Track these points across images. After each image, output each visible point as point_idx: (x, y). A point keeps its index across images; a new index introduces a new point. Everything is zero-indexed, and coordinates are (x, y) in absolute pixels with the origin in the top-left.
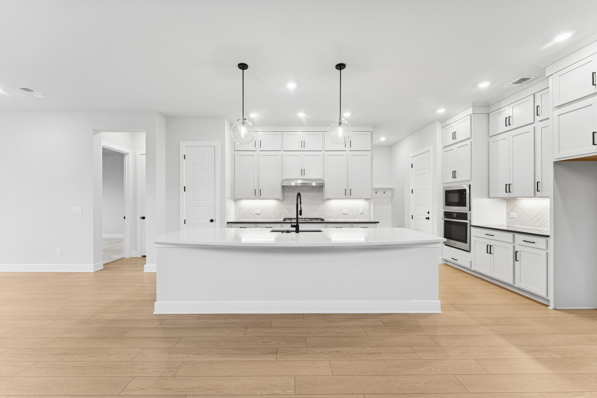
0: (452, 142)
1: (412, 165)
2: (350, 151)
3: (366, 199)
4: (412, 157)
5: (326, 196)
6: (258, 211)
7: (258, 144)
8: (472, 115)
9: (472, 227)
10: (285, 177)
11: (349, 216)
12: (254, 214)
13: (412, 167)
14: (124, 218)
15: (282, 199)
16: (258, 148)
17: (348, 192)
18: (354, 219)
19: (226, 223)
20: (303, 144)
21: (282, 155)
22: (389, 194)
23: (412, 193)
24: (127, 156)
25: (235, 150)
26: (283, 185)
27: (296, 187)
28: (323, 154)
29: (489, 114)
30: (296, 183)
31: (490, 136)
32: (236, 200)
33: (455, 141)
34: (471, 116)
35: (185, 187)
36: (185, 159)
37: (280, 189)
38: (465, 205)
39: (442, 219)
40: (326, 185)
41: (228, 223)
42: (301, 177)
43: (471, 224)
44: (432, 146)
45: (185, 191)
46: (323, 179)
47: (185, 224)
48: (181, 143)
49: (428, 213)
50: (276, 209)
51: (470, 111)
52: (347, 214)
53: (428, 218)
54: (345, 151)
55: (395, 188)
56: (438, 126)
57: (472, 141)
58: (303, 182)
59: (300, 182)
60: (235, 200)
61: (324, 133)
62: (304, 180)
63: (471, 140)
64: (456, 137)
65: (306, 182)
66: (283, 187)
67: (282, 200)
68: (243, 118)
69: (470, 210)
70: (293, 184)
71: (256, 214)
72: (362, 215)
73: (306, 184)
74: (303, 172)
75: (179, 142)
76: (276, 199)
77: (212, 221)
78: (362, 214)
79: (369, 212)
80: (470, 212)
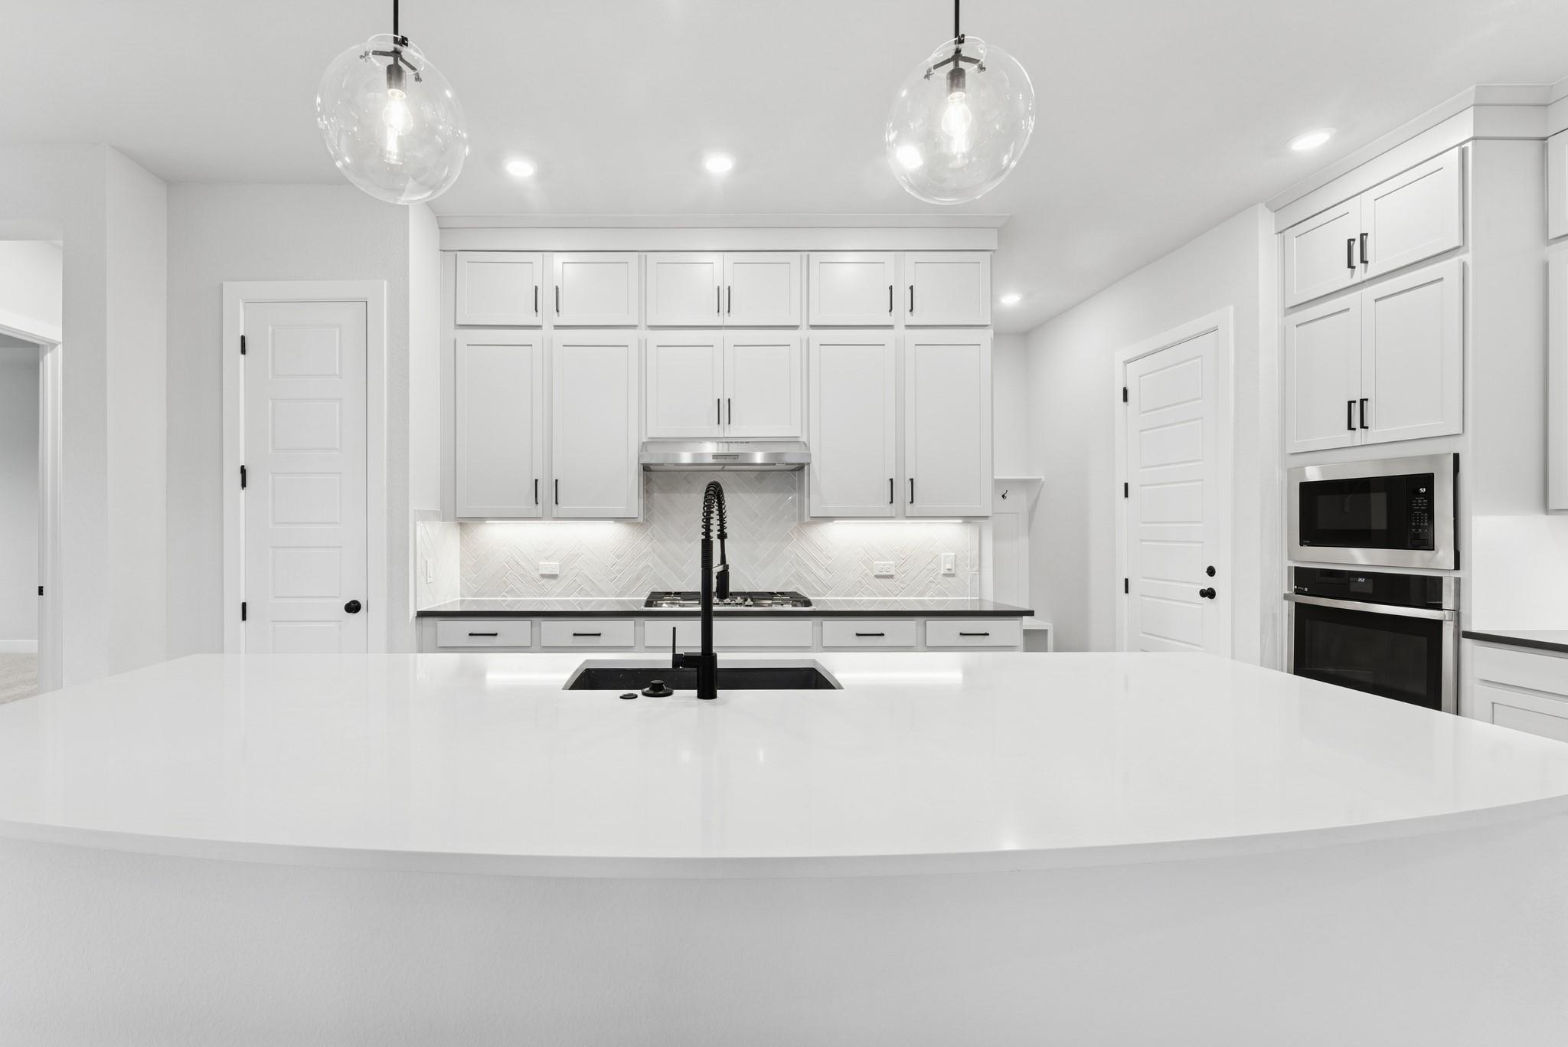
0: (1345, 278)
1: (1125, 391)
2: (908, 327)
3: (968, 519)
4: (1126, 362)
5: (815, 509)
6: (552, 566)
7: (547, 300)
8: (1469, 145)
9: (1467, 643)
10: (655, 432)
11: (902, 582)
12: (536, 575)
13: (1125, 399)
14: (41, 591)
15: (641, 520)
16: (547, 316)
17: (902, 491)
18: (921, 594)
19: (412, 614)
20: (725, 299)
21: (643, 345)
22: (1018, 500)
23: (1126, 495)
24: (49, 355)
25: (458, 323)
26: (646, 461)
27: (696, 469)
28: (801, 340)
29: (1546, 139)
30: (695, 455)
31: (1550, 237)
32: (465, 523)
33: (1360, 273)
34: (1463, 153)
35: (243, 467)
36: (243, 352)
37: (632, 478)
38: (1426, 543)
39: (1286, 597)
40: (815, 465)
41: (422, 615)
42: (717, 432)
43: (1465, 627)
44: (1232, 308)
45: (244, 485)
46: (804, 439)
47: (244, 618)
48: (227, 287)
49: (1211, 571)
50: (618, 557)
51: (1463, 129)
52: (891, 577)
53: (1209, 594)
54: (890, 327)
55: (1043, 479)
56: (1265, 224)
57: (1470, 264)
58: (725, 451)
59: (710, 449)
60: (461, 524)
61: (808, 256)
62: (729, 441)
63: (1467, 257)
64: (1369, 257)
65: (734, 449)
66: (646, 468)
67: (644, 520)
68: (396, 31)
69: (1457, 567)
70: (686, 458)
71: (543, 576)
72: (949, 579)
73: (736, 456)
74: (724, 410)
75: (221, 287)
76: (617, 519)
77: (353, 607)
78: (949, 575)
79: (977, 568)
80: (1457, 574)
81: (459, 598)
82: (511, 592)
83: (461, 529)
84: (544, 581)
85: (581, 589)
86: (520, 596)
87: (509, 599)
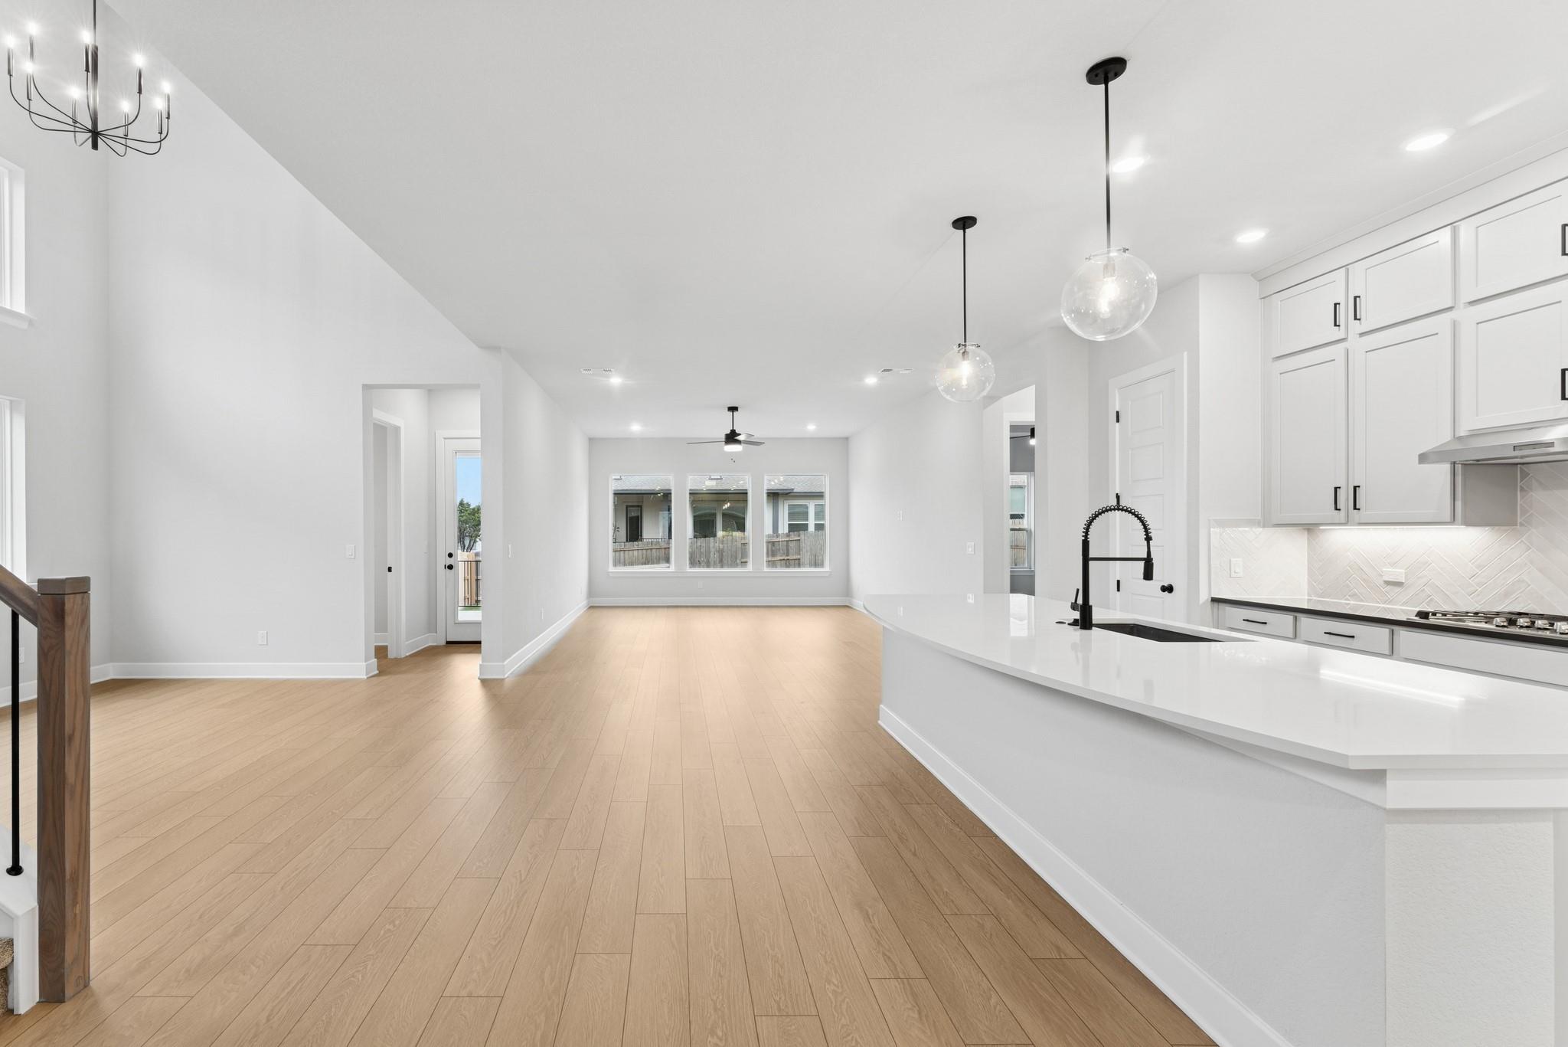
81: (1307, 597)
82: (1354, 596)
83: (1308, 534)
84: (1389, 588)
85: (1431, 600)
86: (1362, 601)
87: (1352, 602)
